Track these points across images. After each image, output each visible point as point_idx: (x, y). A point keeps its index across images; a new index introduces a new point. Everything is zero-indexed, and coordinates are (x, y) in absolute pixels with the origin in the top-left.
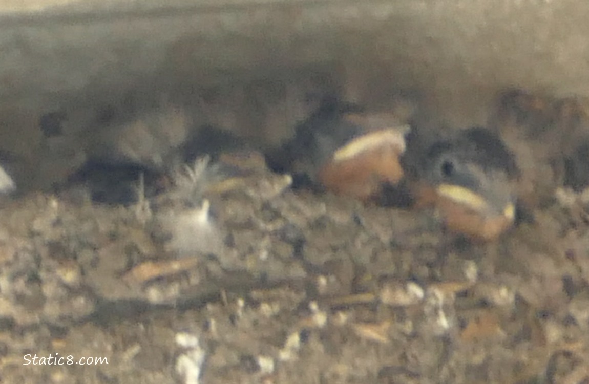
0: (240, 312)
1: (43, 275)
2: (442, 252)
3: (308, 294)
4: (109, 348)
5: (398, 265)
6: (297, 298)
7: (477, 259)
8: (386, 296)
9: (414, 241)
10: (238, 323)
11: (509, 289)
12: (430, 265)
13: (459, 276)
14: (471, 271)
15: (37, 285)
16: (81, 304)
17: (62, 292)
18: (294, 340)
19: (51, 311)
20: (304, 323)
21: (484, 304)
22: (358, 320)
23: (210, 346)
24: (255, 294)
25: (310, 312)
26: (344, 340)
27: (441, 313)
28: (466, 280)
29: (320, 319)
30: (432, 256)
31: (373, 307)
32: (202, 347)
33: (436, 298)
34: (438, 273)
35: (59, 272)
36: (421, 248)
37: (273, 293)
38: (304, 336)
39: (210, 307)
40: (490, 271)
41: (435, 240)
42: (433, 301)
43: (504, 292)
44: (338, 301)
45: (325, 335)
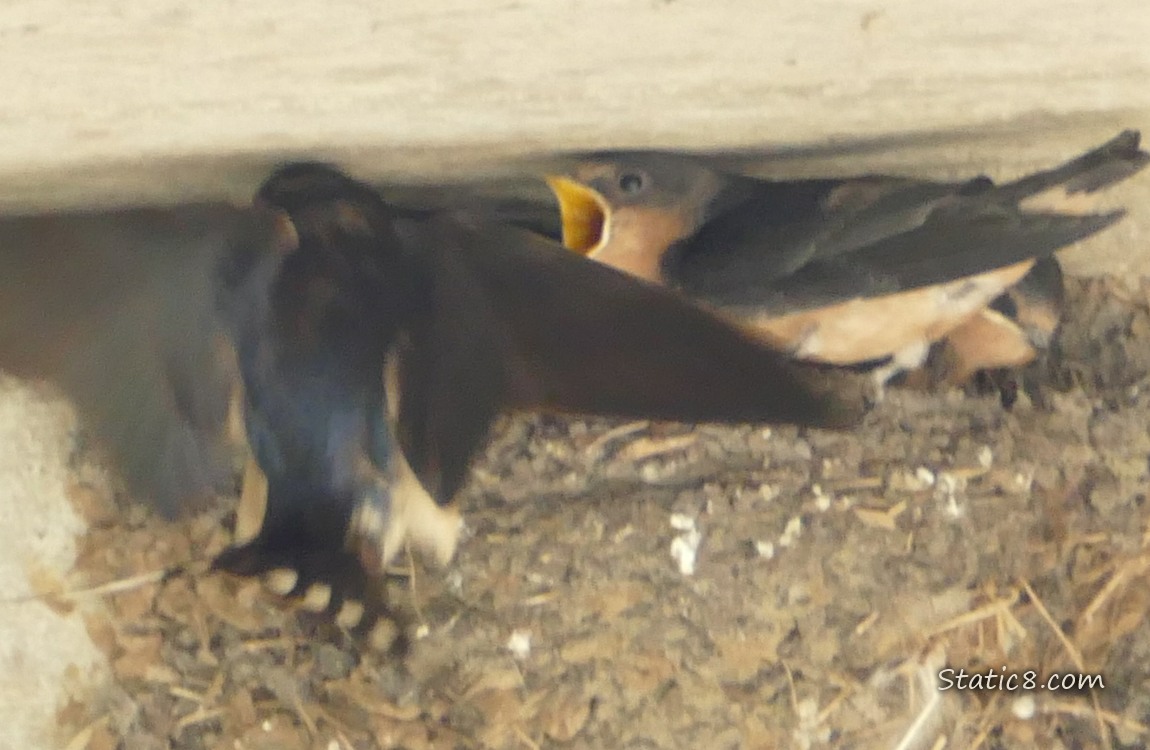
0: (738, 493)
1: (533, 448)
2: (955, 437)
3: (811, 476)
4: (600, 528)
5: (908, 449)
6: (801, 481)
7: (993, 444)
8: (895, 479)
9: (926, 425)
10: (735, 504)
11: (1026, 477)
12: (942, 450)
13: (973, 462)
14: (986, 457)
15: (525, 460)
16: (572, 482)
17: (552, 468)
18: (795, 525)
19: (539, 487)
20: (806, 507)
21: (999, 492)
22: (863, 506)
23: (708, 531)
24: (755, 476)
25: (813, 497)
26: (848, 526)
27: (952, 501)
28: (981, 466)
29: (823, 503)
30: (945, 441)
31: (880, 492)
32: (698, 529)
33: (946, 484)
34: (950, 458)
35: (549, 447)
36: (933, 432)
37: (775, 475)
38: (807, 520)
39: (707, 488)
40: (1006, 456)
41: (949, 425)
42: (943, 488)
43: (1020, 479)
44: (841, 486)
45: (828, 519)
